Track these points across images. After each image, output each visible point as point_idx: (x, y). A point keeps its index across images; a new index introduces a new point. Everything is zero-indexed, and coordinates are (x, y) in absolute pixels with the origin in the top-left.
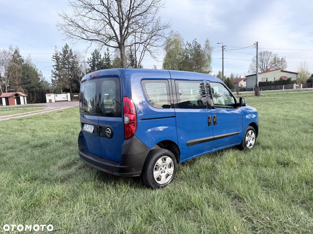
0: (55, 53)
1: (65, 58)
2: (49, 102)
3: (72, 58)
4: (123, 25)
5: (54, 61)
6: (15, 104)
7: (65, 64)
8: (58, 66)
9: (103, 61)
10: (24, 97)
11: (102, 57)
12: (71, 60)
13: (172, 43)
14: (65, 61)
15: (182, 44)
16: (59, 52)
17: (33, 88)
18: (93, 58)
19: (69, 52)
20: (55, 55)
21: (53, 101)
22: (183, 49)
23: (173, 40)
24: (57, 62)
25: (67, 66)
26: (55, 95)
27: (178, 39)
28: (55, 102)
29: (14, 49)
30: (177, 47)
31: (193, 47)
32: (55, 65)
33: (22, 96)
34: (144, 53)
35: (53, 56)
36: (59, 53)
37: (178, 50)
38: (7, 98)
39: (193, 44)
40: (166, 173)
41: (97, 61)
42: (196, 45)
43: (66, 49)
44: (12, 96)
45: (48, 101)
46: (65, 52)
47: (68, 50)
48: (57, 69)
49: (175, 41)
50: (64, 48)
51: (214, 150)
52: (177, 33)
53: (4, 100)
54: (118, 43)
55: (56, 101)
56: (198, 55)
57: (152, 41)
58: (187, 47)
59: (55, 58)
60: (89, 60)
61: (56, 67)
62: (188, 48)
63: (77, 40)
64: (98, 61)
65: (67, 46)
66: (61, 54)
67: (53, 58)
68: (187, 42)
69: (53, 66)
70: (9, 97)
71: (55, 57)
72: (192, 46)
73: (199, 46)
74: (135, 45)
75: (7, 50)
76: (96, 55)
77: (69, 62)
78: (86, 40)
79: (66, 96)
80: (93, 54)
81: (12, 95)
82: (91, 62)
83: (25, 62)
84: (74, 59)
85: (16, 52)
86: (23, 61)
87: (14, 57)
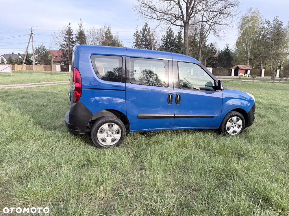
0: (136, 31)
1: (144, 35)
3: (149, 36)
4: (190, 4)
5: (134, 38)
7: (144, 41)
8: (137, 42)
9: (175, 39)
11: (174, 36)
12: (148, 37)
13: (249, 21)
14: (143, 38)
15: (260, 22)
16: (139, 30)
18: (167, 36)
19: (147, 30)
20: (135, 33)
22: (260, 27)
23: (250, 17)
24: (137, 39)
25: (145, 43)
27: (256, 16)
29: (107, 26)
30: (253, 26)
31: (273, 26)
32: (135, 42)
34: (210, 31)
35: (134, 34)
36: (139, 32)
37: (254, 29)
39: (274, 22)
40: (112, 137)
41: (169, 39)
42: (277, 23)
43: (146, 28)
46: (145, 30)
47: (147, 28)
48: (136, 46)
49: (252, 18)
50: (144, 26)
51: (178, 128)
52: (256, 11)
54: (183, 22)
56: (278, 35)
57: (219, 20)
58: (265, 25)
60: (163, 38)
61: (135, 44)
62: (266, 27)
64: (171, 38)
65: (146, 25)
66: (141, 32)
67: (134, 36)
68: (266, 20)
69: (133, 42)
71: (135, 35)
72: (272, 24)
73: (280, 25)
74: (202, 23)
75: (103, 28)
76: (170, 33)
77: (146, 39)
78: (156, 19)
80: (167, 32)
82: (165, 39)
83: (114, 38)
84: (151, 37)
85: (108, 30)
86: (112, 37)
87: (106, 34)
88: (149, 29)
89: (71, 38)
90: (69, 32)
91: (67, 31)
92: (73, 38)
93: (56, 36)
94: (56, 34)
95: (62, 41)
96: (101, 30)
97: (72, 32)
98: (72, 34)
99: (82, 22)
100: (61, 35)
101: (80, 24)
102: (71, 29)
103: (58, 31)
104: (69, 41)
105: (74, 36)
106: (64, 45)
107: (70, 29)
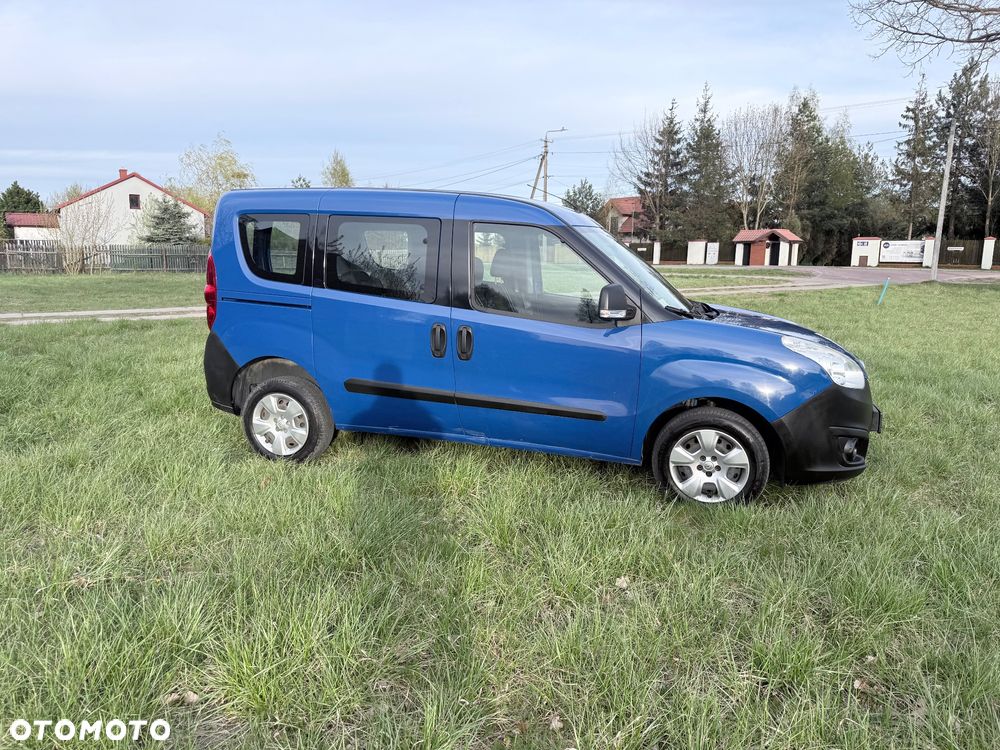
0: (917, 96)
2: (857, 264)
3: (984, 111)
5: (905, 126)
6: (763, 264)
10: (791, 243)
17: (831, 217)
20: (911, 106)
21: (873, 262)
24: (916, 129)
26: (883, 242)
28: (878, 266)
32: (905, 142)
33: (785, 240)
35: (908, 110)
38: (748, 245)
43: (968, 80)
44: (761, 241)
45: (855, 261)
46: (959, 89)
48: (910, 156)
50: (960, 73)
53: (740, 250)
55: (881, 264)
59: (913, 116)
61: (905, 147)
63: (930, 48)
65: (971, 68)
66: (941, 99)
67: (905, 117)
69: (899, 144)
70: (753, 242)
71: (911, 114)
77: (967, 127)
79: (919, 250)
81: (762, 237)
83: (824, 136)
84: (990, 113)
85: (805, 105)
86: (819, 131)
87: (796, 122)
88: (983, 83)
89: (673, 153)
90: (670, 134)
91: (662, 130)
92: (678, 153)
93: (624, 151)
94: (625, 145)
95: (643, 163)
96: (776, 110)
97: (676, 133)
98: (679, 136)
99: (709, 93)
100: (640, 145)
101: (702, 101)
102: (676, 120)
103: (632, 136)
104: (667, 161)
105: (683, 144)
106: (648, 175)
107: (672, 122)
